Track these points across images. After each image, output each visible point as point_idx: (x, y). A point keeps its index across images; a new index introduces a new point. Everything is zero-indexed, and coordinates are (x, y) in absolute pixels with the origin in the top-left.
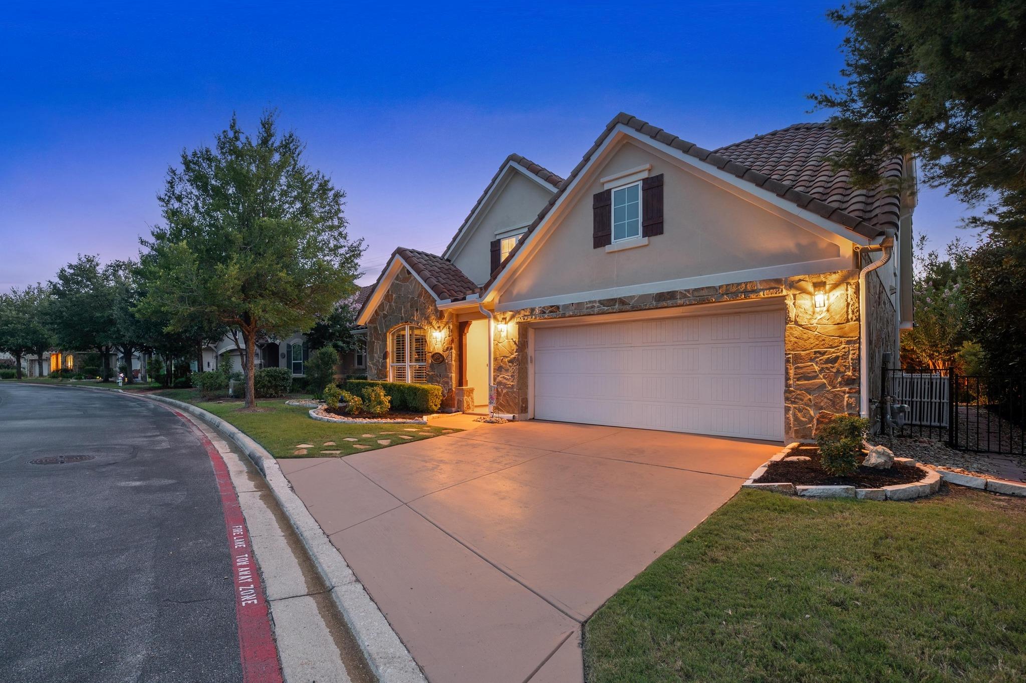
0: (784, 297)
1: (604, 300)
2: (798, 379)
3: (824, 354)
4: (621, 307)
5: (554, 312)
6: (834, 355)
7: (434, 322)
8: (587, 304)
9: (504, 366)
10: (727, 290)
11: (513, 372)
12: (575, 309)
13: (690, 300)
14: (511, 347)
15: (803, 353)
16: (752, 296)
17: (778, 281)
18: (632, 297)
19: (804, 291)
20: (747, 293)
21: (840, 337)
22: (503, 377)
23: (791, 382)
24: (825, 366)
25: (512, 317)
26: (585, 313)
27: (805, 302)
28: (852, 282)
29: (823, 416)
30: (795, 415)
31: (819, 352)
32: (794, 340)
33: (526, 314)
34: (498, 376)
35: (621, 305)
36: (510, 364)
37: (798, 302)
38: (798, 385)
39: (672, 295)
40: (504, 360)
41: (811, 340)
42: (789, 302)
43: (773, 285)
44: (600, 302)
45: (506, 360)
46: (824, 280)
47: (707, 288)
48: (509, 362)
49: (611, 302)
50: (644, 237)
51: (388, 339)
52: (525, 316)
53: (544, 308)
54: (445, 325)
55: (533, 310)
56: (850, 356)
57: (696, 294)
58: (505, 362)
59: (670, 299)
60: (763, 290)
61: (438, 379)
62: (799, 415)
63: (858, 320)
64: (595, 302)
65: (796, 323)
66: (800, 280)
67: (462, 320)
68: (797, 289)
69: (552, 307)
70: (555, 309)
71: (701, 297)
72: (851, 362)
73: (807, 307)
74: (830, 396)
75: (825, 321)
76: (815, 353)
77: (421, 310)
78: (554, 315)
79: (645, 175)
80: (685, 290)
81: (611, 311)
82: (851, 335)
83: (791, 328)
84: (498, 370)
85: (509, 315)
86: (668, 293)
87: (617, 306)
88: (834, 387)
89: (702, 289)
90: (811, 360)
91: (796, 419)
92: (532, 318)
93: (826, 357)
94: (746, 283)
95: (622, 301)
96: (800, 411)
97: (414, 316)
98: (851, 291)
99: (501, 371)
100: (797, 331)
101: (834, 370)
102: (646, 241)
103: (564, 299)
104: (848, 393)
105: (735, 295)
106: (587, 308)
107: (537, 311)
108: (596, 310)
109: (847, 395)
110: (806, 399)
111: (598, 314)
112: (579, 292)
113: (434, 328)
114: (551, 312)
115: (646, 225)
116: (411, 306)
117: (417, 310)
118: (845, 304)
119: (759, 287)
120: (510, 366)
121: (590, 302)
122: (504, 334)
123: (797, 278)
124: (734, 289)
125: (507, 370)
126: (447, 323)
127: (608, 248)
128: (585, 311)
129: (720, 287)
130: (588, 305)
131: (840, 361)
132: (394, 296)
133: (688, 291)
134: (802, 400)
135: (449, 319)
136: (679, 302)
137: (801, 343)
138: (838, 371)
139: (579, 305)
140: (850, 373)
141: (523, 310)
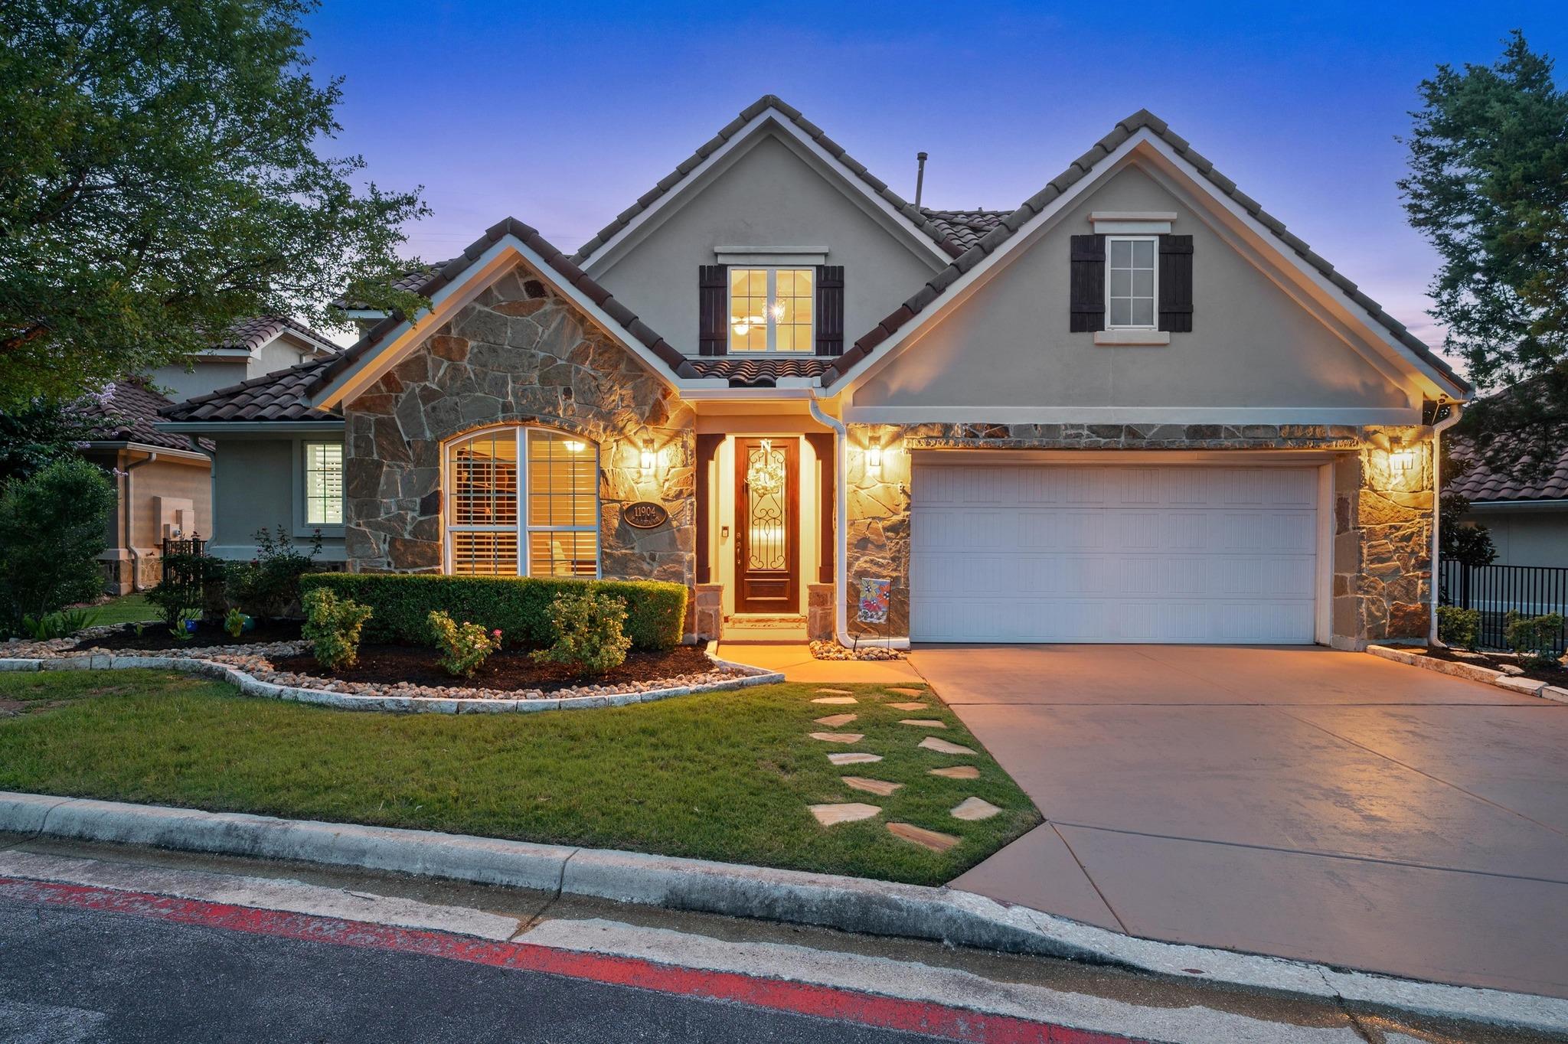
0: (1357, 453)
1: (1097, 426)
2: (1372, 562)
3: (1398, 529)
4: (1130, 441)
5: (998, 437)
6: (1409, 531)
7: (631, 428)
8: (1066, 428)
9: (873, 537)
10: (1291, 433)
11: (899, 551)
12: (1043, 436)
13: (1240, 442)
14: (892, 498)
15: (1378, 527)
16: (1323, 446)
17: (1351, 429)
18: (1150, 427)
19: (1379, 446)
20: (1318, 440)
21: (1415, 508)
22: (872, 561)
23: (1364, 565)
24: (1399, 544)
25: (896, 438)
26: (1063, 445)
27: (1380, 459)
28: (1427, 440)
29: (1398, 608)
30: (1368, 609)
31: (1394, 527)
32: (1368, 509)
33: (931, 434)
34: (858, 559)
35: (1133, 436)
36: (890, 534)
37: (1374, 460)
38: (1372, 569)
39: (1213, 431)
40: (874, 525)
41: (1386, 511)
42: (1364, 458)
43: (1346, 434)
44: (1090, 428)
45: (880, 525)
46: (1400, 434)
47: (1264, 426)
48: (886, 529)
49: (1114, 430)
50: (1161, 329)
51: (442, 461)
52: (929, 437)
53: (974, 426)
54: (671, 439)
55: (947, 428)
56: (1425, 533)
57: (1249, 433)
58: (877, 529)
59: (1210, 437)
60: (1337, 439)
61: (646, 567)
62: (1373, 608)
63: (1432, 489)
64: (1081, 426)
65: (1372, 488)
66: (1375, 432)
67: (709, 429)
68: (1373, 442)
69: (992, 426)
70: (999, 431)
71: (1256, 438)
72: (1425, 539)
73: (1383, 468)
74: (1404, 583)
75: (1400, 488)
76: (1391, 527)
77: (581, 393)
78: (999, 442)
79: (1166, 229)
80: (1233, 426)
81: (1114, 446)
82: (1426, 507)
83: (1365, 493)
84: (856, 546)
85: (885, 432)
86: (1209, 427)
87: (1123, 439)
88: (1408, 572)
89: (1257, 427)
90: (1386, 536)
91: (1370, 614)
92: (947, 443)
93: (1401, 533)
94: (1315, 427)
95: (1132, 431)
96: (1373, 603)
97: (556, 406)
98: (1426, 451)
99: (865, 548)
100: (1372, 499)
101: (1409, 550)
102: (1165, 337)
103: (1013, 415)
104: (1422, 578)
105: (1302, 441)
106: (1068, 436)
107: (958, 431)
108: (1084, 441)
109: (1420, 581)
110: (1380, 587)
111: (1086, 449)
112: (1046, 405)
113: (631, 442)
114: (989, 436)
115: (1166, 310)
116: (544, 380)
117: (568, 393)
118: (1419, 468)
119: (1330, 434)
120: (888, 538)
121: (1073, 426)
122: (873, 472)
123: (1372, 428)
124: (1299, 434)
125: (881, 547)
126: (677, 434)
127: (1099, 337)
128: (1063, 442)
129: (1281, 428)
130: (1069, 432)
131: (1415, 538)
132: (471, 344)
133: (1237, 427)
134: (1375, 589)
135: (686, 426)
136: (1227, 443)
137: (1376, 514)
138: (1413, 552)
139: (1050, 429)
140: (1423, 554)
141: (925, 425)
